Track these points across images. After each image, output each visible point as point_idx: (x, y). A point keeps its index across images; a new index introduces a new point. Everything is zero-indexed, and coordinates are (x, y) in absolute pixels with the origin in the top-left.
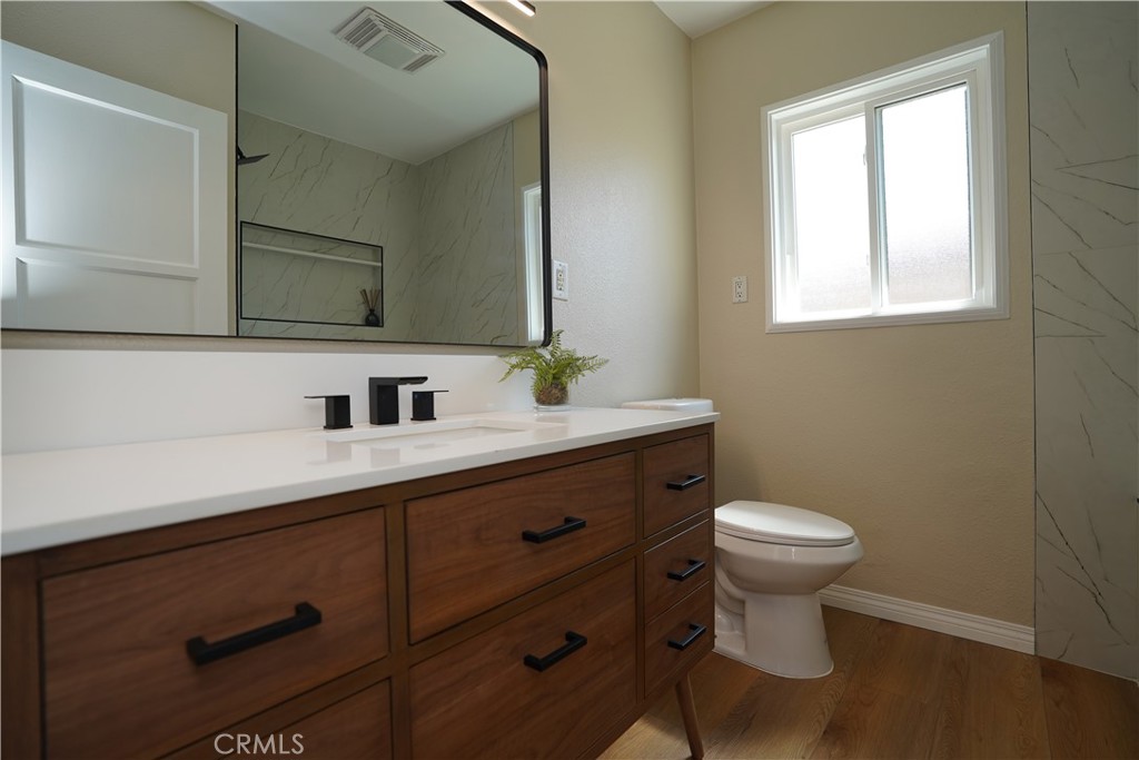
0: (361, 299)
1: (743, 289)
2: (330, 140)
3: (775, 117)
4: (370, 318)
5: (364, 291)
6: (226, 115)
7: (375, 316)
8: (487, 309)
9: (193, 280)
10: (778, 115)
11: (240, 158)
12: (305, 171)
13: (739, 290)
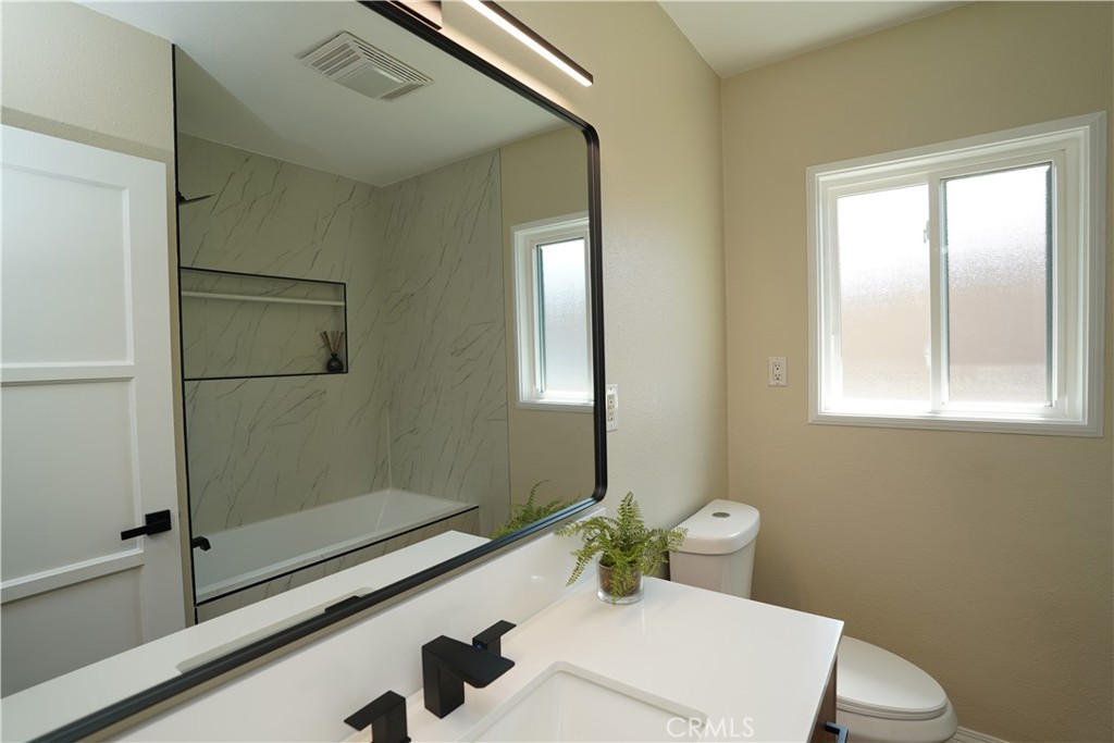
0: (321, 342)
1: (782, 371)
2: (283, 162)
3: (821, 179)
4: (333, 364)
5: (325, 333)
6: (163, 165)
7: (338, 360)
8: (468, 360)
9: (128, 379)
10: (826, 178)
11: (180, 199)
12: (255, 201)
13: (776, 372)
